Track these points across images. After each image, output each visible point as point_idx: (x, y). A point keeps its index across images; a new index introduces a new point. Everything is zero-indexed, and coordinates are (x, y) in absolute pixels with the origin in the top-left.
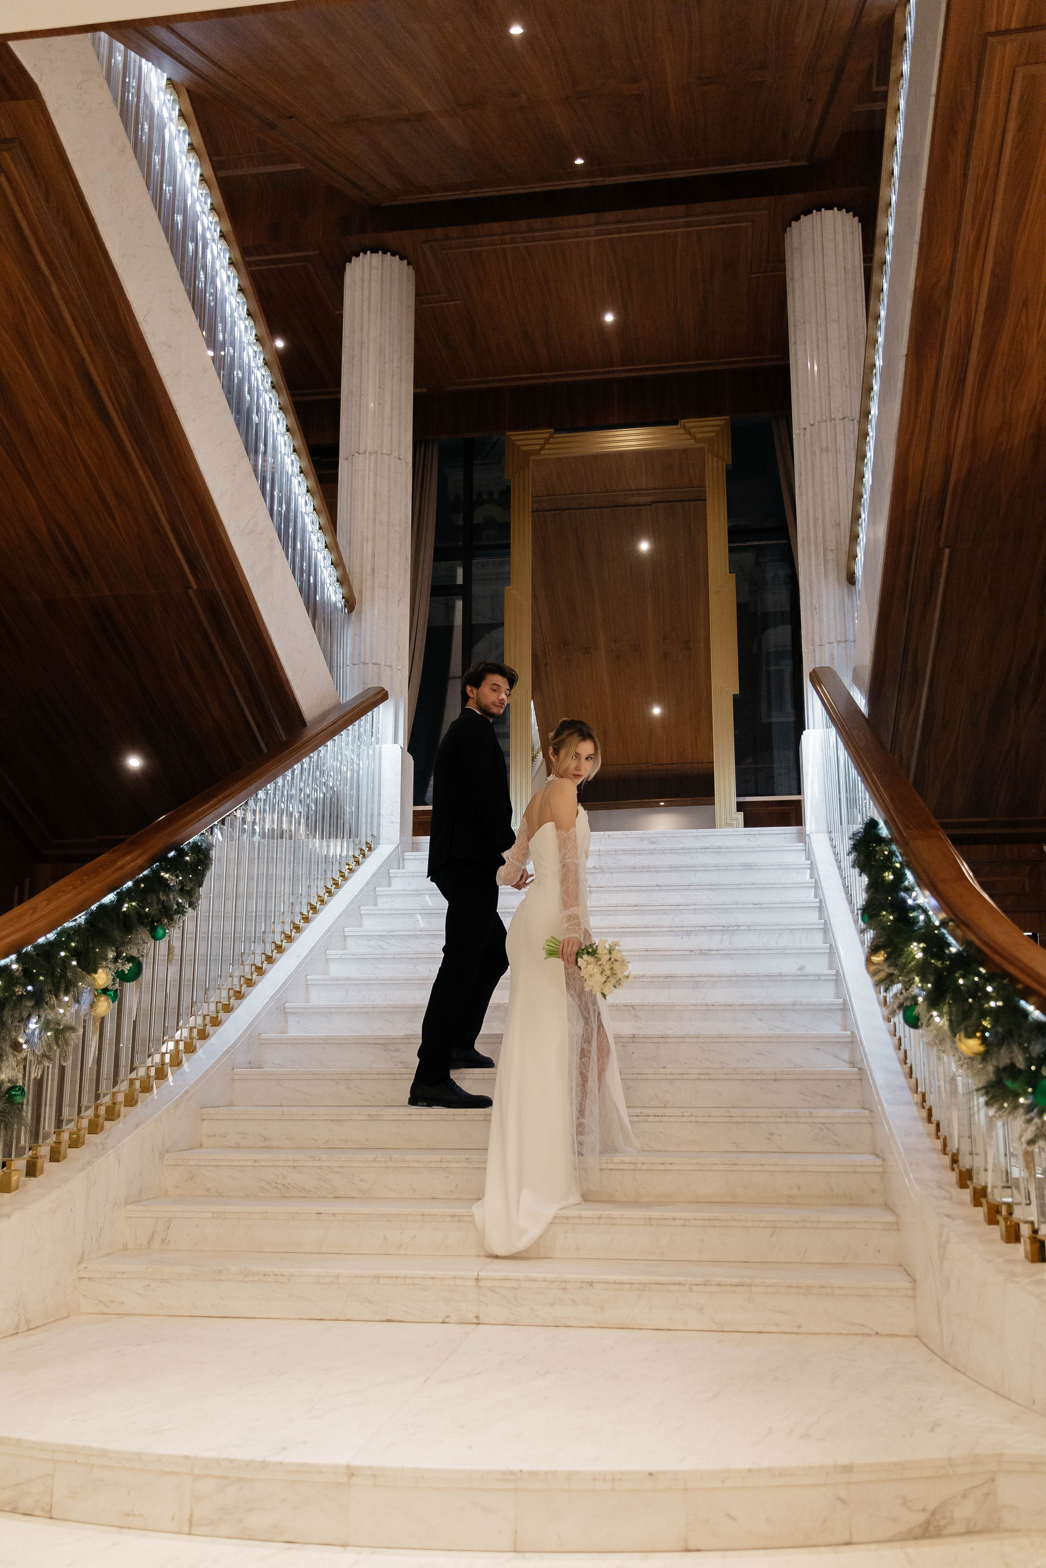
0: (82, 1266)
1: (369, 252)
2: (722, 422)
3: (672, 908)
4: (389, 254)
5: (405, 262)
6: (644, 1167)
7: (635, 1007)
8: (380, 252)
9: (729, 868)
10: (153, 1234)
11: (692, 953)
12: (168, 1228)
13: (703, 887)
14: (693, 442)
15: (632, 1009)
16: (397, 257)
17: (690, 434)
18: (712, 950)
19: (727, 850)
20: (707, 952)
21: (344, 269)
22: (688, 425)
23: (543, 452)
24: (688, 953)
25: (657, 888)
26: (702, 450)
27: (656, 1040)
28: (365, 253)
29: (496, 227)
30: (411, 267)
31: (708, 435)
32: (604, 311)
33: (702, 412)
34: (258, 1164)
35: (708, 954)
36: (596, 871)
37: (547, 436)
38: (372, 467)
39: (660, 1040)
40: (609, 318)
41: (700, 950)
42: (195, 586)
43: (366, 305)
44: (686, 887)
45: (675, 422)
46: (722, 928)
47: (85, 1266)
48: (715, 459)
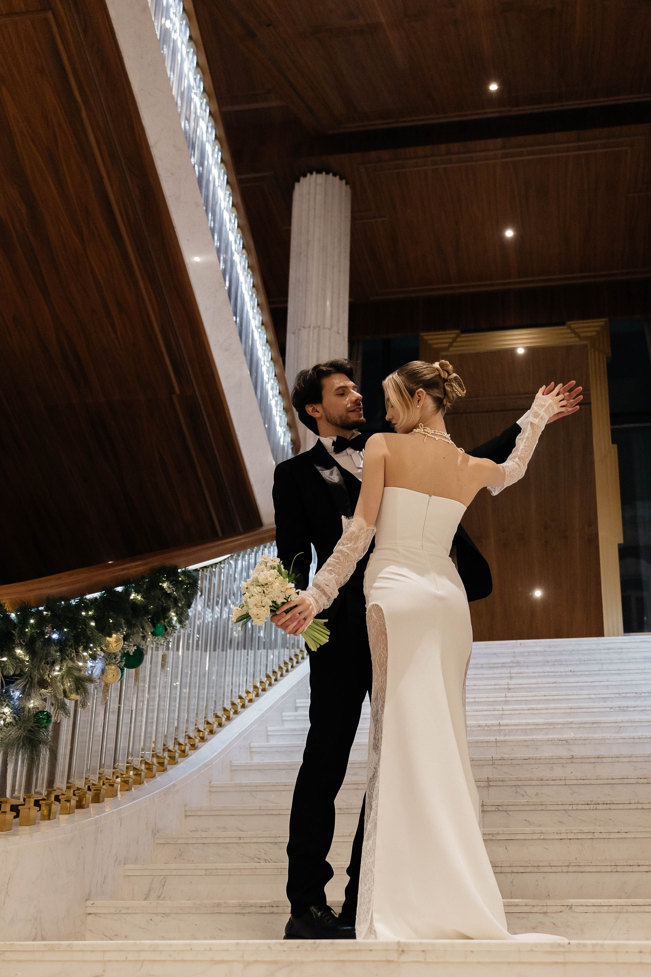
0: (89, 903)
1: (314, 173)
2: (602, 324)
3: (587, 684)
4: (331, 174)
5: (344, 181)
6: (601, 836)
7: (568, 741)
8: (324, 173)
9: (632, 661)
10: (150, 891)
11: (612, 710)
12: (163, 885)
13: (612, 672)
14: (577, 339)
15: (565, 743)
16: (338, 177)
17: (575, 333)
18: (630, 707)
19: (628, 650)
20: (625, 708)
21: (293, 188)
22: (573, 326)
23: (451, 349)
24: (608, 709)
25: (571, 673)
26: (586, 346)
27: (592, 760)
28: (311, 173)
29: (421, 150)
30: (348, 186)
31: (589, 334)
32: (505, 226)
33: (585, 315)
34: (242, 841)
35: (626, 711)
36: (514, 665)
37: (454, 335)
38: (316, 338)
39: (596, 760)
40: (509, 233)
41: (619, 707)
42: (178, 392)
43: (312, 212)
44: (597, 672)
45: (562, 324)
46: (635, 695)
47: (92, 902)
48: (597, 353)
